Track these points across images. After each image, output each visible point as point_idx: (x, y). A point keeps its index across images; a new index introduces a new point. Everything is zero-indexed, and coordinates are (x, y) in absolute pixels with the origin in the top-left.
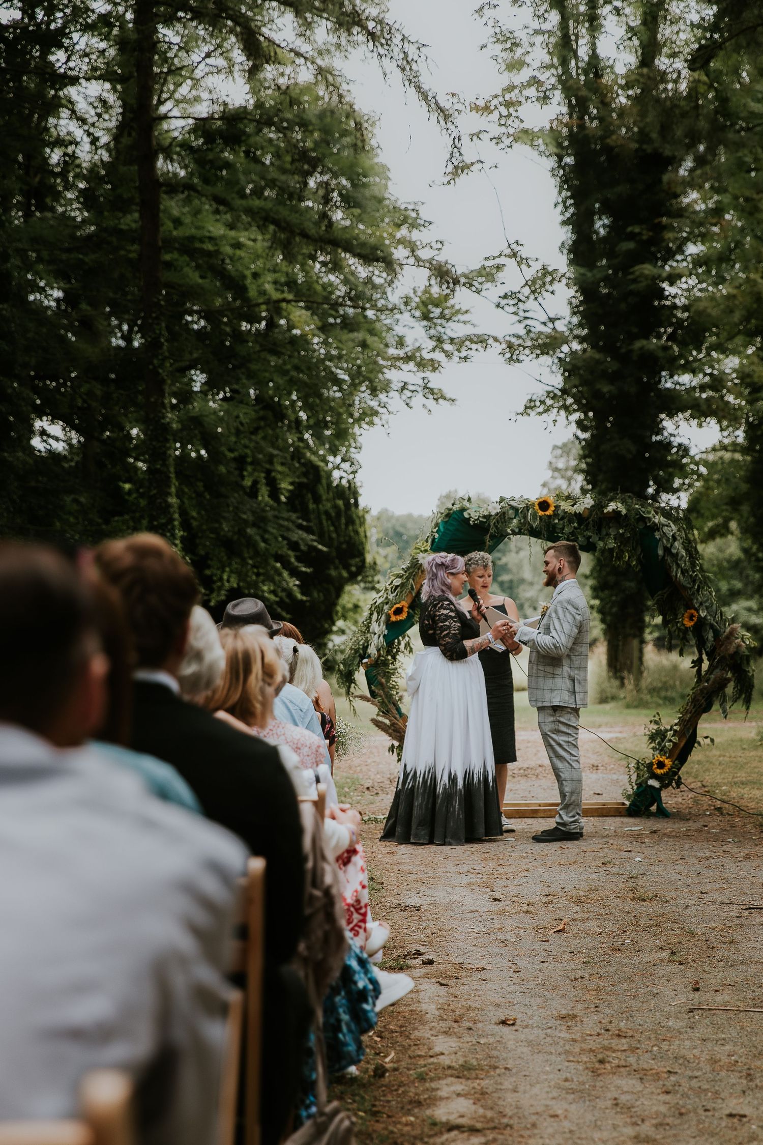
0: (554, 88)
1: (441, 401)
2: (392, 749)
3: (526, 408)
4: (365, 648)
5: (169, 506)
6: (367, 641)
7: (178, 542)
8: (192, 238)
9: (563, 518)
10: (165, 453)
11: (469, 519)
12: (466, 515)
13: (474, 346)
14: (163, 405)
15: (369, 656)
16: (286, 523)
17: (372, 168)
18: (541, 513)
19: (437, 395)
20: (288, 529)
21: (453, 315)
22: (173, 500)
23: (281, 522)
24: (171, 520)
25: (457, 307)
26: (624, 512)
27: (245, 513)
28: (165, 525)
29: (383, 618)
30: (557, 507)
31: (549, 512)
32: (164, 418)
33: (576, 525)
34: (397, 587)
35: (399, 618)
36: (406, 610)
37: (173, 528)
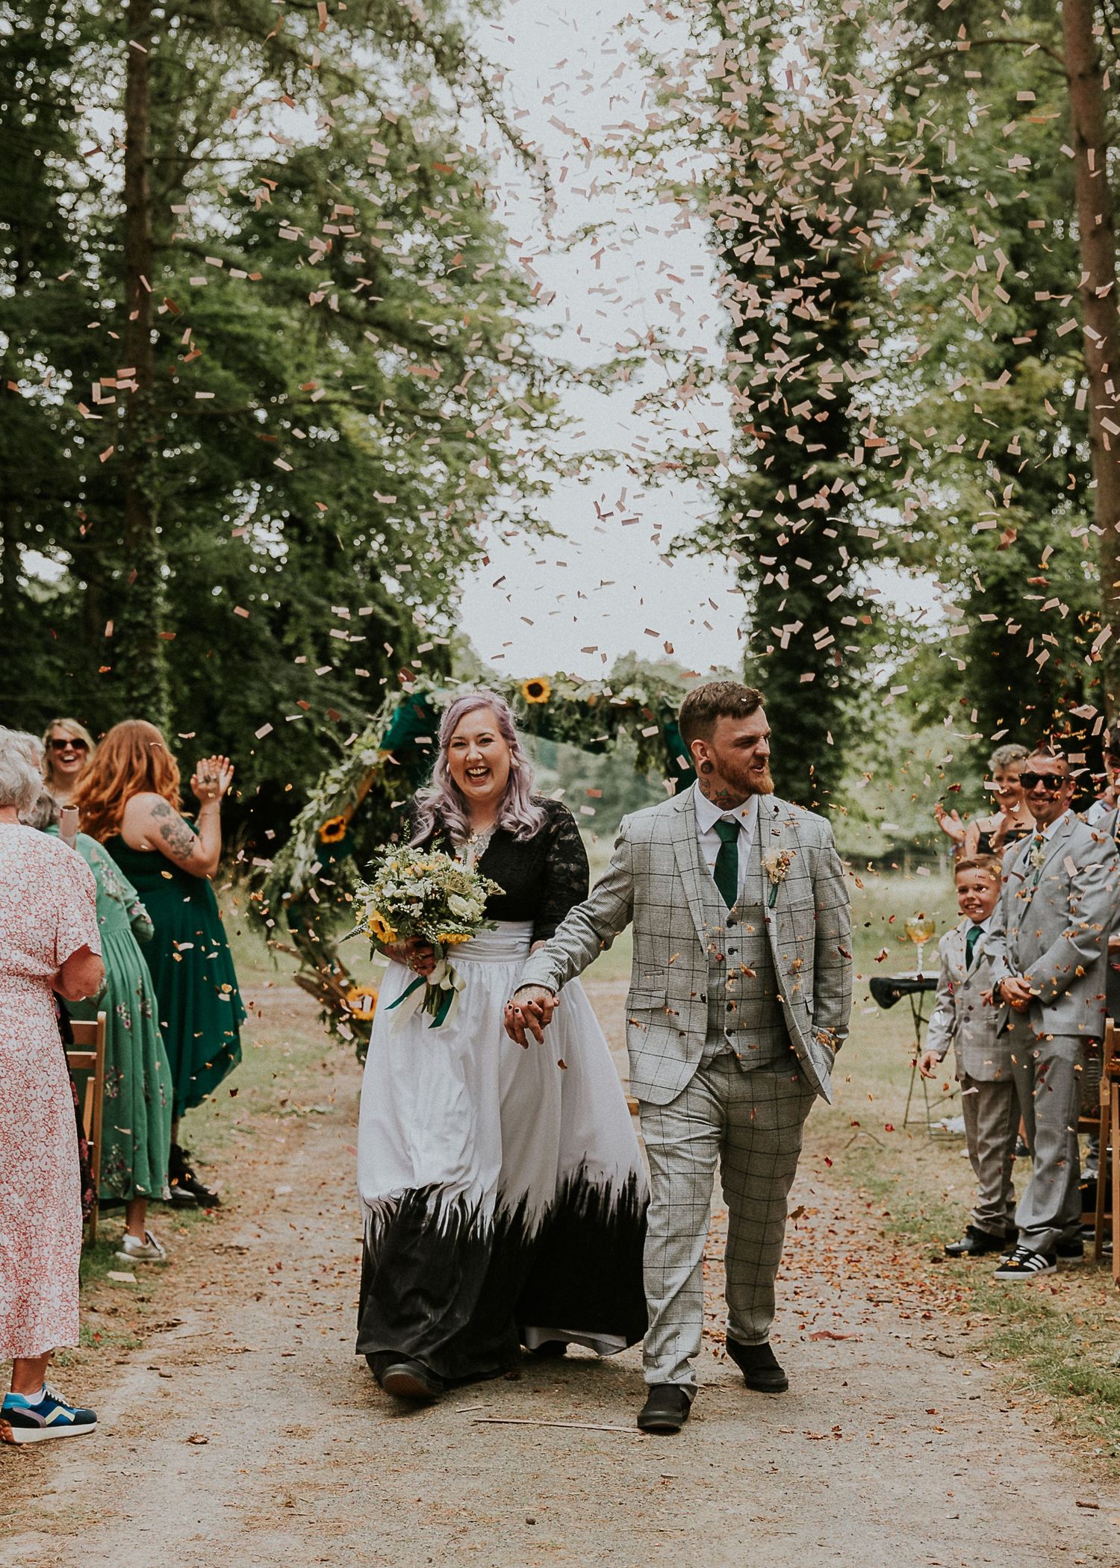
0: (712, 128)
1: (548, 536)
2: (323, 1016)
3: (672, 547)
4: (288, 878)
5: (154, 671)
6: (289, 869)
7: (164, 719)
8: (214, 317)
9: (560, 707)
10: (150, 601)
11: (432, 706)
12: (428, 699)
13: (598, 465)
14: (149, 537)
15: (291, 890)
16: (333, 697)
17: (483, 227)
18: (531, 699)
19: (545, 530)
20: (337, 705)
21: (563, 424)
22: (160, 663)
23: (328, 695)
24: (156, 690)
25: (568, 414)
26: (643, 701)
27: (278, 682)
28: (145, 698)
29: (312, 838)
30: (553, 692)
31: (542, 698)
32: (150, 553)
33: (578, 716)
34: (332, 796)
35: (334, 839)
36: (343, 827)
37: (159, 701)
